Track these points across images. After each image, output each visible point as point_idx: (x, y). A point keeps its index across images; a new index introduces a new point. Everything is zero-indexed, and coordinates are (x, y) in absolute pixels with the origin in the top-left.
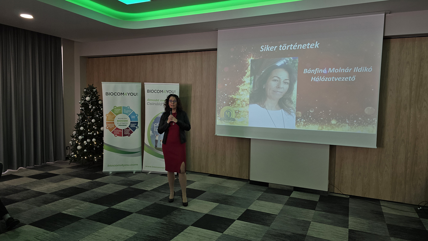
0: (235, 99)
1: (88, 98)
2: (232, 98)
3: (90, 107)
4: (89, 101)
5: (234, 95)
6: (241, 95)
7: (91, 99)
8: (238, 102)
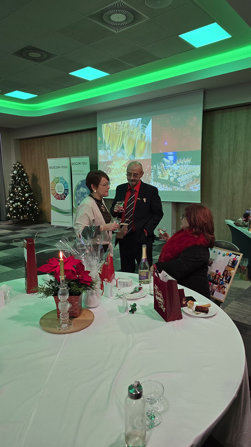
0: (111, 168)
1: (15, 172)
2: (109, 168)
3: (17, 178)
4: (16, 174)
5: (110, 165)
6: (115, 165)
7: (18, 173)
8: (113, 171)
